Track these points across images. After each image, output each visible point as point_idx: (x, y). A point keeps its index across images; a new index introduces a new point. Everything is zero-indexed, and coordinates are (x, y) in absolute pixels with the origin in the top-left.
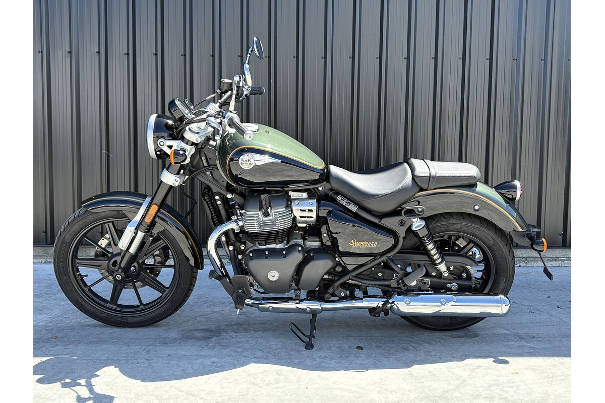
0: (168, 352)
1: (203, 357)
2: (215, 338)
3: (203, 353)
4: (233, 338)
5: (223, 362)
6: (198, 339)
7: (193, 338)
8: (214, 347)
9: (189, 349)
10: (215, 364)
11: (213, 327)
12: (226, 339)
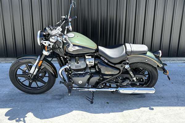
0: (48, 106)
2: (62, 99)
5: (65, 110)
6: (57, 99)
7: (55, 99)
8: (62, 103)
9: (54, 104)
12: (66, 99)
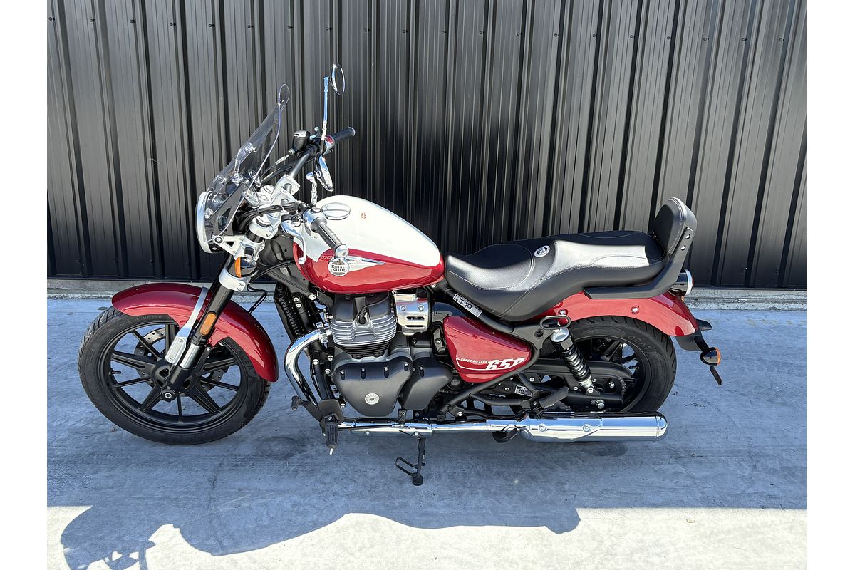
1: (282, 492)
2: (298, 456)
3: (282, 487)
4: (320, 455)
5: (307, 504)
6: (275, 456)
8: (295, 474)
9: (265, 476)
10: (296, 509)
11: (296, 431)
12: (312, 457)
